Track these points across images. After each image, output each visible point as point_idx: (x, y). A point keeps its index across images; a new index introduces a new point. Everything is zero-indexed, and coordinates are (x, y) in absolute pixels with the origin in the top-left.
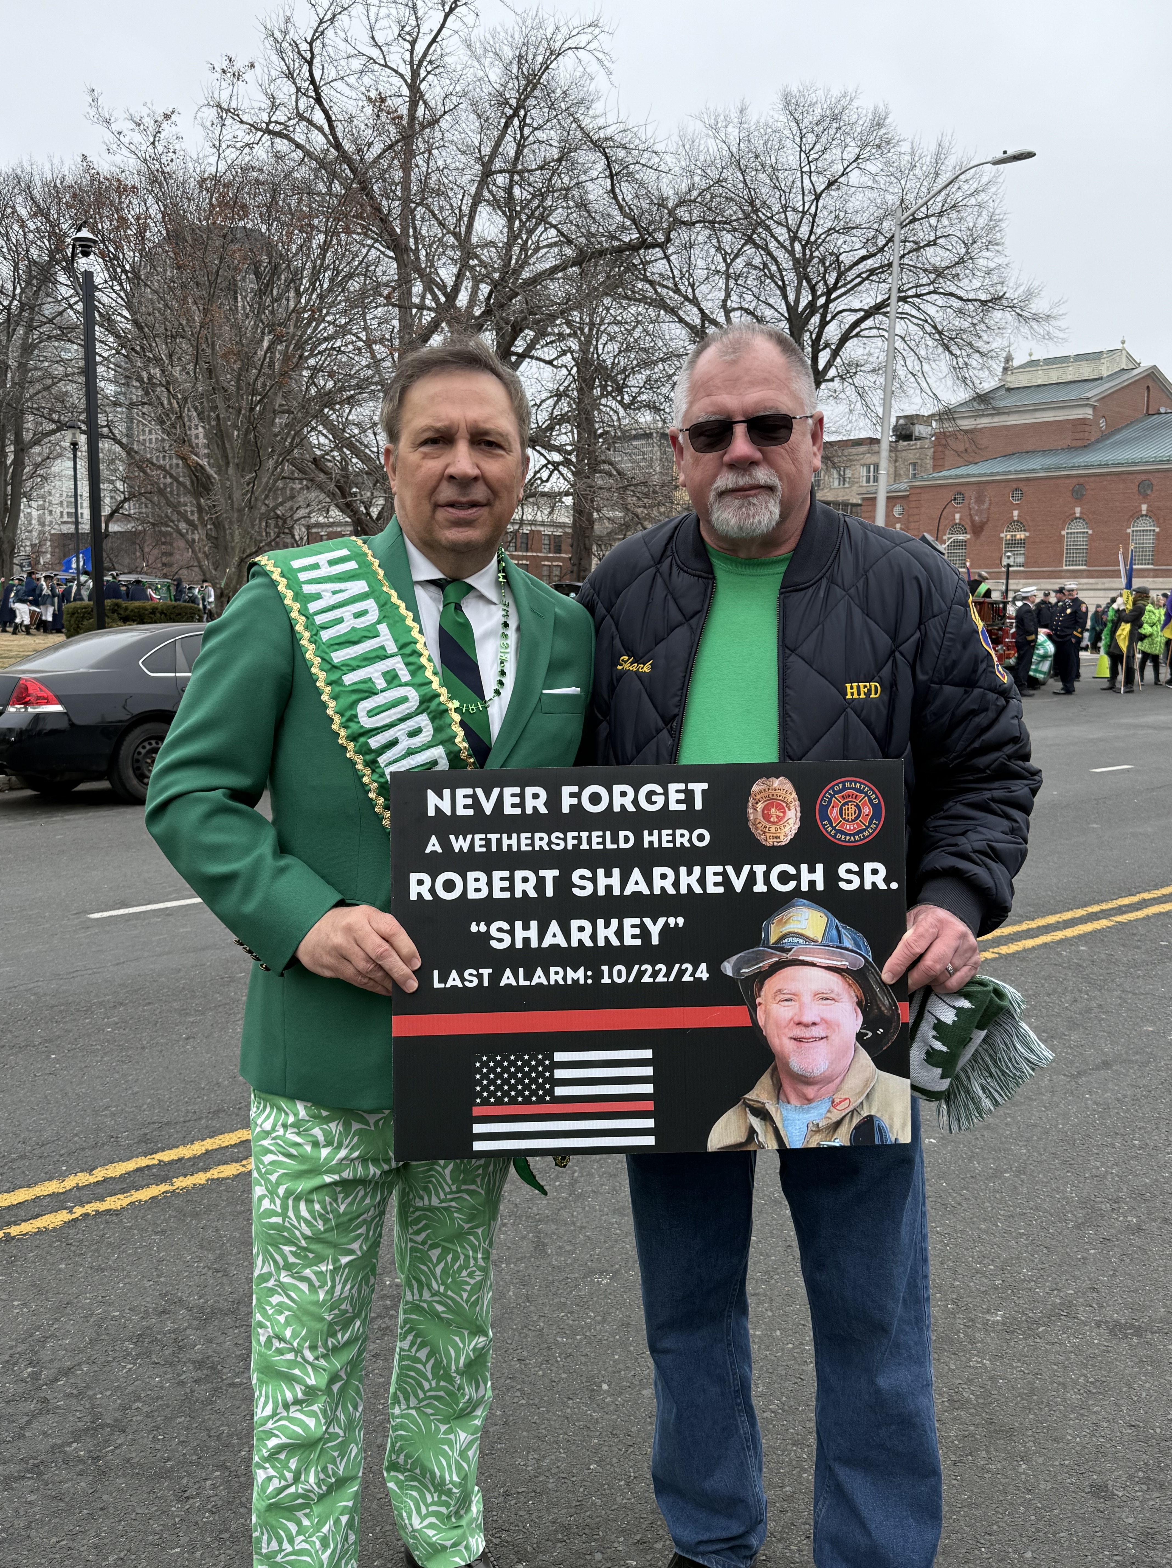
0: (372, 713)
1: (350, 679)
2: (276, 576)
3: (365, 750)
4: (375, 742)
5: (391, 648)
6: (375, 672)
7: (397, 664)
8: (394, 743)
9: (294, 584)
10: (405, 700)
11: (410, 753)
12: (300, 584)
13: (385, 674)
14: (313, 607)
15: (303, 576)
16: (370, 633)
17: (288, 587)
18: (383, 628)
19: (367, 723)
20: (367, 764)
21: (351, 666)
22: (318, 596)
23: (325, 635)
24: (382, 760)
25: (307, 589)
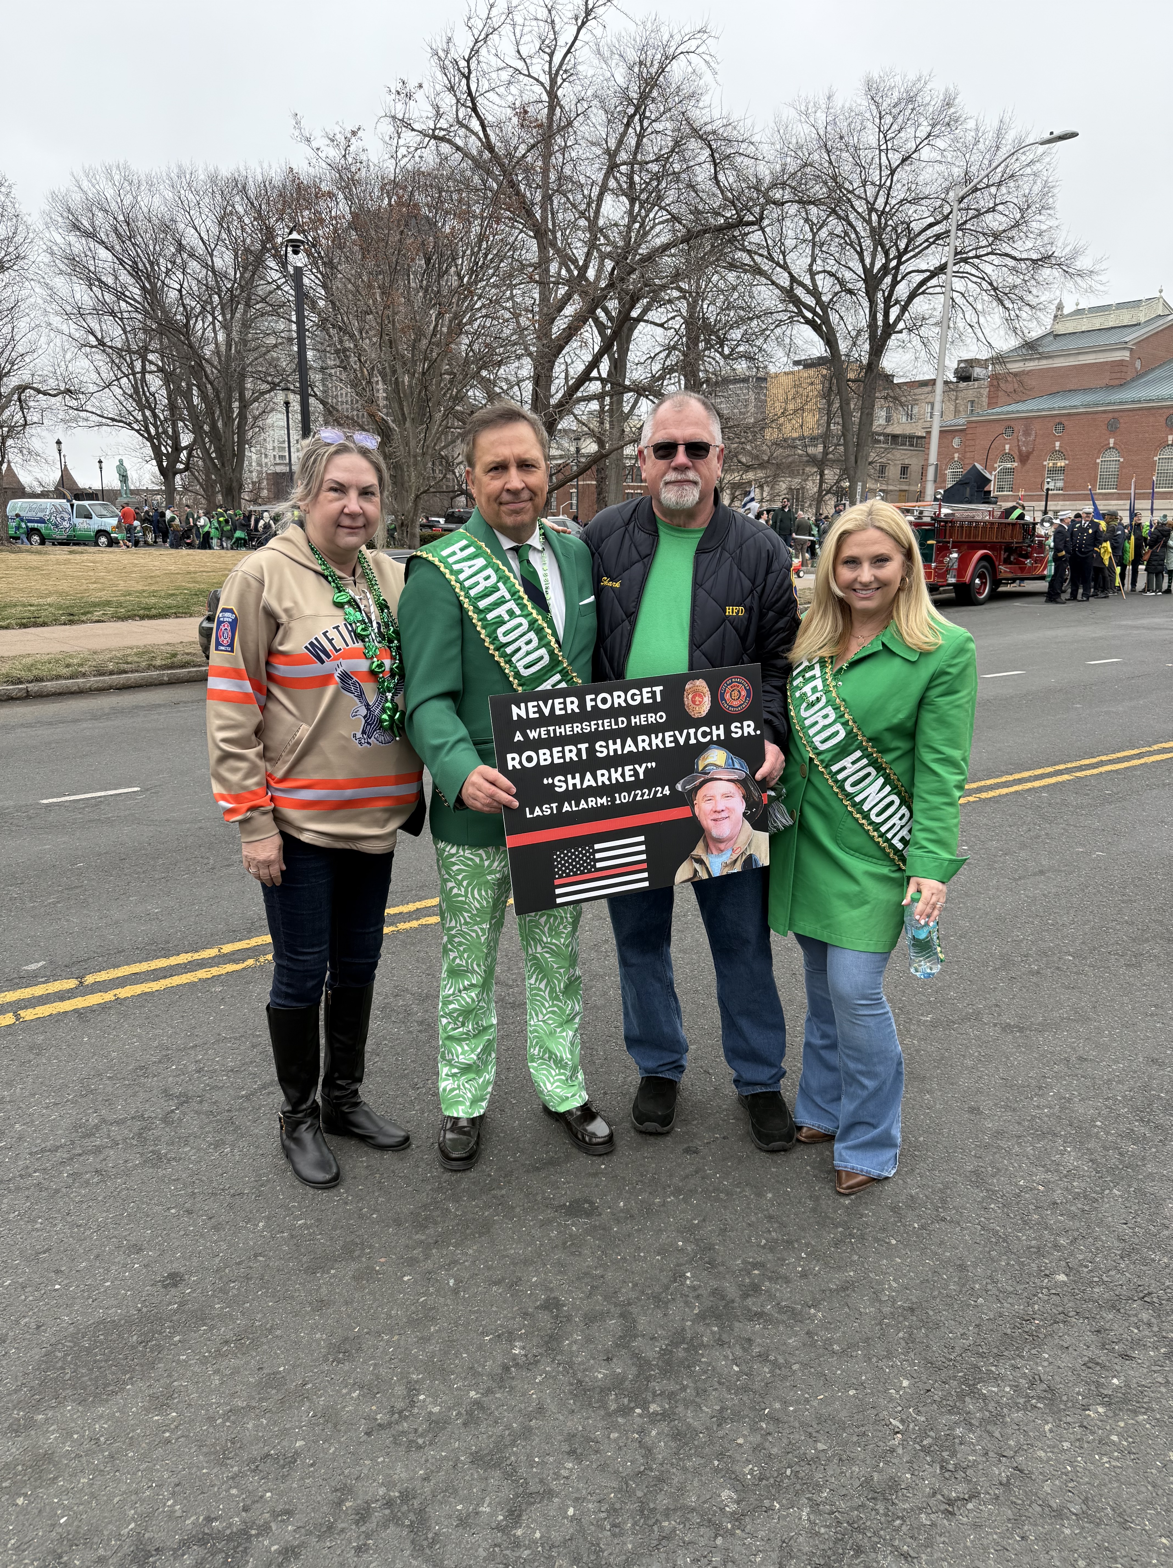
0: (505, 634)
1: (490, 616)
2: (437, 563)
3: (504, 655)
4: (509, 650)
5: (508, 596)
6: (502, 611)
7: (511, 605)
8: (519, 649)
9: (448, 566)
10: (521, 625)
12: (451, 565)
13: (507, 612)
14: (462, 577)
15: (451, 560)
16: (495, 589)
17: (446, 568)
18: (500, 585)
19: (504, 640)
20: (506, 662)
21: (489, 609)
22: (461, 571)
23: (472, 593)
24: (514, 659)
25: (455, 567)
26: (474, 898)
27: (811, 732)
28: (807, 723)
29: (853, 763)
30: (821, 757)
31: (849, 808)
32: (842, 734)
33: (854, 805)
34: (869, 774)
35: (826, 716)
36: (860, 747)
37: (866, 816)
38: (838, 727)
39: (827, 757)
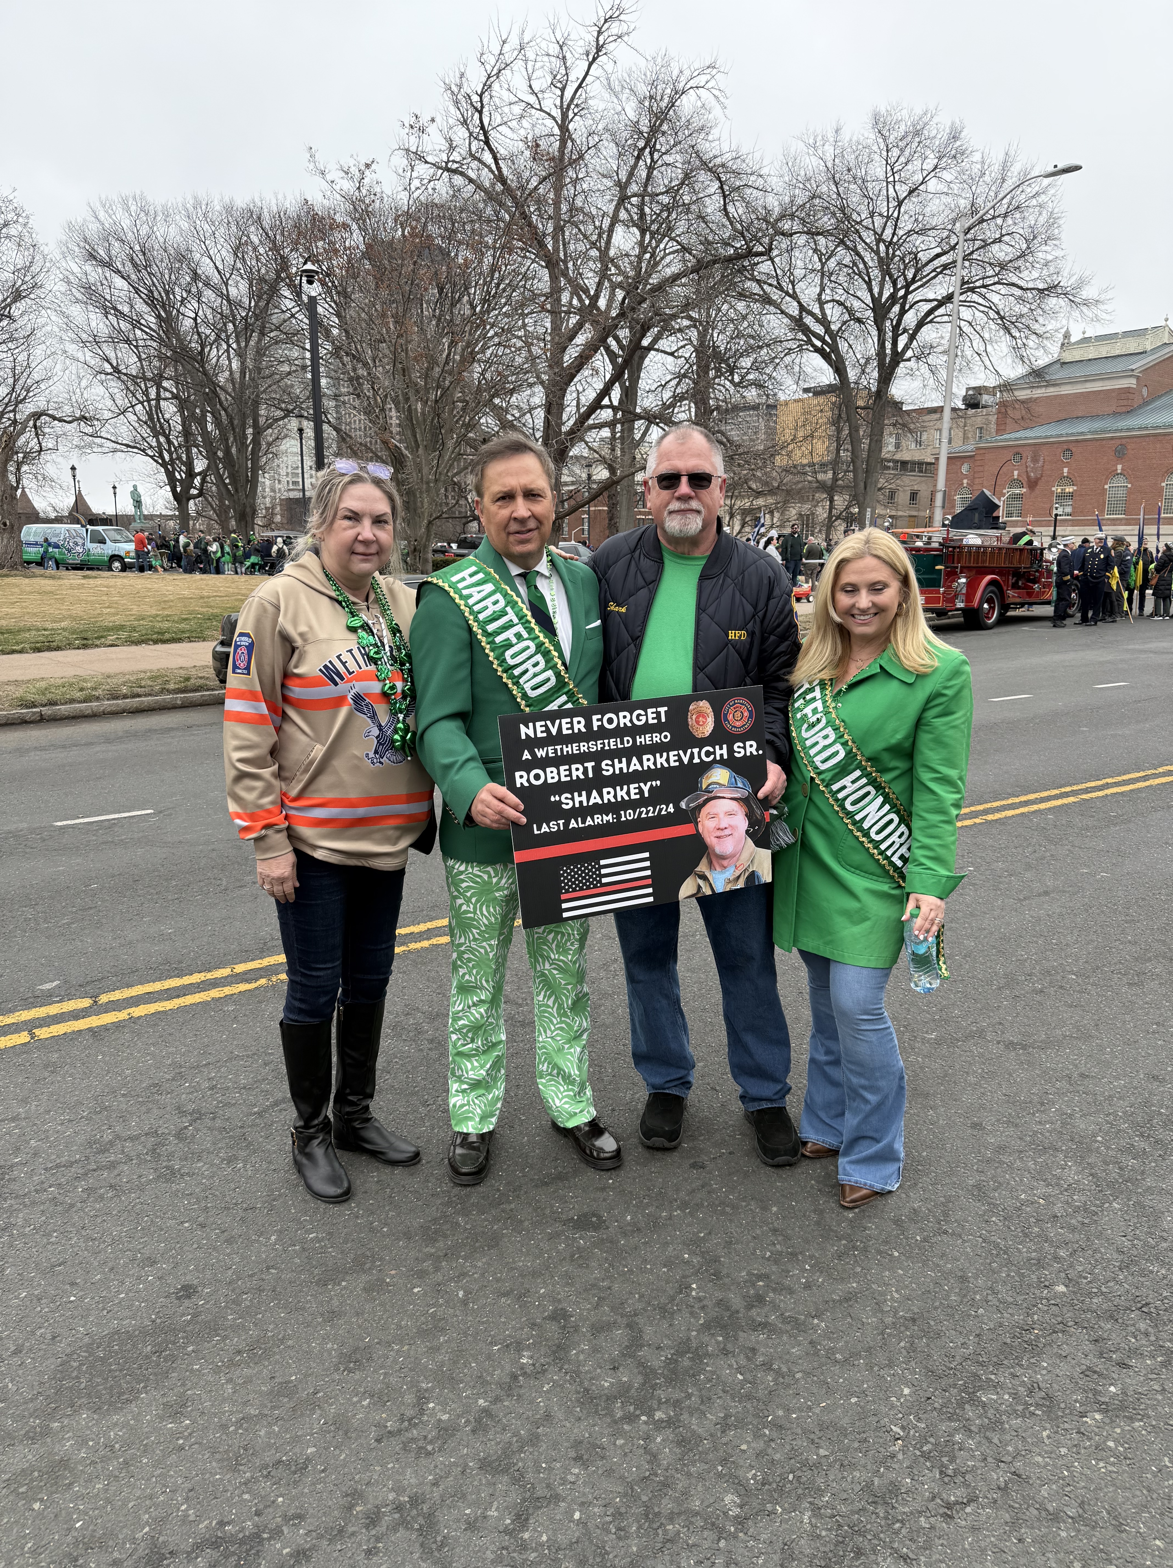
0: (513, 657)
1: (498, 639)
2: (447, 588)
4: (516, 672)
5: (516, 620)
6: (510, 634)
7: (519, 628)
8: (526, 671)
9: (458, 591)
10: (528, 648)
11: (535, 675)
12: (460, 590)
13: (515, 635)
14: (471, 601)
15: (460, 586)
16: (504, 613)
17: (455, 593)
18: (508, 609)
19: (512, 662)
20: (514, 684)
21: (497, 633)
22: (471, 596)
23: (481, 617)
24: (521, 681)
25: (465, 592)
26: (482, 914)
27: (812, 752)
28: (808, 743)
29: (853, 782)
30: (822, 777)
31: (850, 827)
32: (842, 754)
33: (855, 823)
34: (868, 793)
35: (826, 737)
36: (859, 767)
37: (866, 834)
38: (838, 747)
39: (827, 776)
